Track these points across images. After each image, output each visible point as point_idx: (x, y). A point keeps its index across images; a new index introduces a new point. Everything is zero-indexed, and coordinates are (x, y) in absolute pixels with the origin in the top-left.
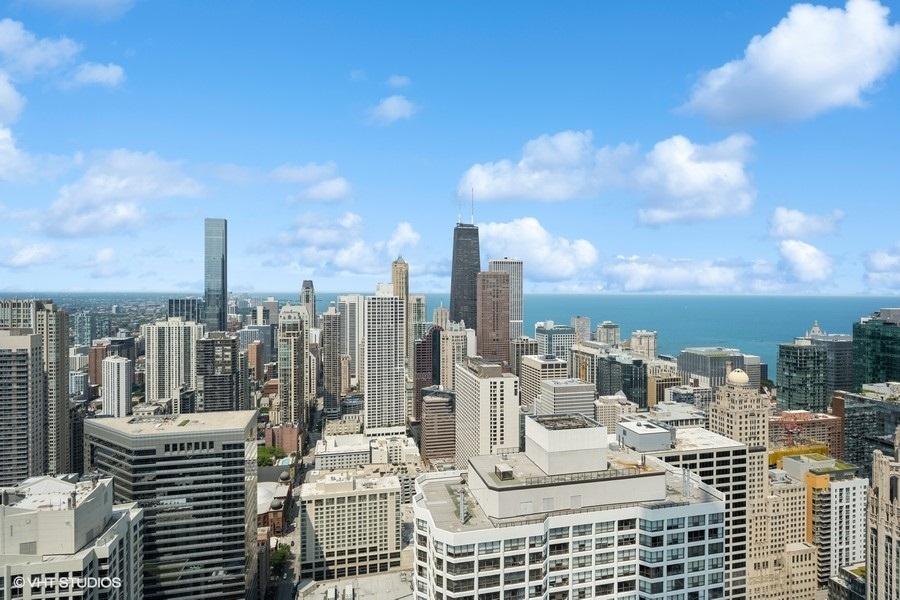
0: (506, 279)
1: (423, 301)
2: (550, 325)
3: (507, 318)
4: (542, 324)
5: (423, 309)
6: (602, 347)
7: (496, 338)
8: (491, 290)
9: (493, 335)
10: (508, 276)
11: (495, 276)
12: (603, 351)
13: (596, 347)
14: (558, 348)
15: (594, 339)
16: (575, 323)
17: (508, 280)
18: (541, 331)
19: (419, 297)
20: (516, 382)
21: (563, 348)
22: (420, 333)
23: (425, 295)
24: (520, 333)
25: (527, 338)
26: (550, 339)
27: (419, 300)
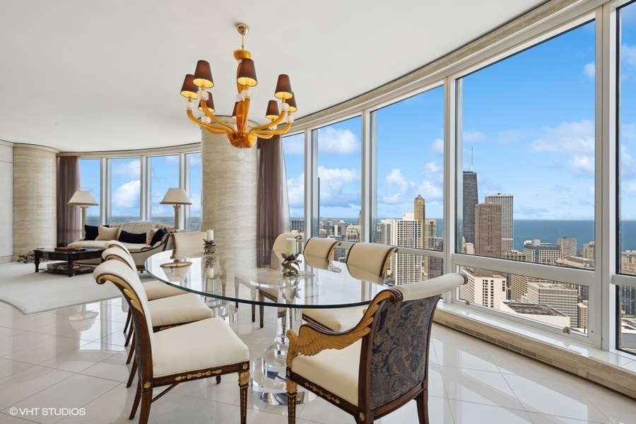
0: (499, 208)
1: (434, 224)
2: (537, 243)
3: (500, 237)
4: (530, 242)
5: (435, 229)
6: (586, 262)
7: (490, 250)
8: (486, 216)
9: (489, 248)
10: (500, 207)
11: (490, 207)
12: (588, 265)
13: (582, 262)
14: (544, 260)
15: (580, 256)
16: (561, 243)
17: (500, 210)
18: (528, 246)
19: (432, 221)
20: (504, 282)
21: (549, 261)
22: (432, 244)
23: (437, 220)
24: (511, 247)
25: (517, 251)
26: (537, 254)
27: (432, 223)
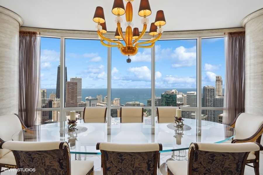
0: (76, 84)
1: (45, 91)
2: (90, 98)
3: (76, 96)
4: (88, 97)
5: (45, 94)
6: (105, 103)
7: (73, 103)
8: (71, 87)
9: (72, 102)
10: (77, 83)
11: (73, 83)
12: (106, 105)
13: (104, 104)
14: (93, 105)
15: (103, 101)
16: (98, 97)
17: (77, 84)
18: (87, 100)
19: (44, 90)
20: (79, 116)
21: (94, 104)
22: (44, 102)
24: (80, 101)
25: (83, 102)
26: (90, 102)
27: (44, 91)
